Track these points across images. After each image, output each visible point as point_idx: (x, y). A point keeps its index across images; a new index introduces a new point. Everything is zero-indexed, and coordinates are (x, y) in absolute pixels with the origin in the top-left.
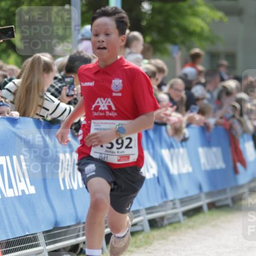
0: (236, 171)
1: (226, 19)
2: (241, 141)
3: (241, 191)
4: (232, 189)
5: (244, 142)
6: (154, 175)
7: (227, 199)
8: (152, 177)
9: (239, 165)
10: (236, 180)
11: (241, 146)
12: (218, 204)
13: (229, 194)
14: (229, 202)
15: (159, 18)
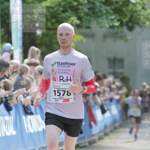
0: (91, 126)
1: (84, 40)
2: (93, 109)
3: (94, 138)
4: (88, 136)
5: (95, 110)
6: (43, 129)
7: (85, 142)
8: (42, 130)
9: (92, 123)
10: (91, 131)
11: (94, 112)
12: (80, 145)
13: (87, 140)
14: (87, 144)
15: (46, 39)
